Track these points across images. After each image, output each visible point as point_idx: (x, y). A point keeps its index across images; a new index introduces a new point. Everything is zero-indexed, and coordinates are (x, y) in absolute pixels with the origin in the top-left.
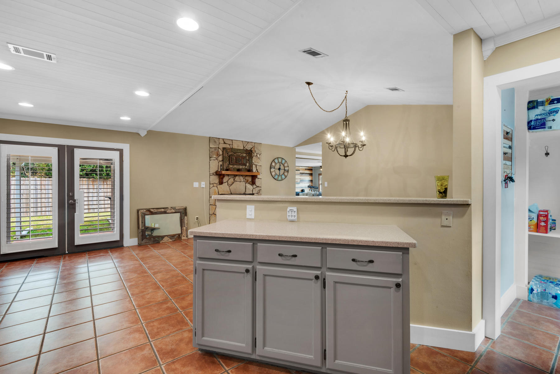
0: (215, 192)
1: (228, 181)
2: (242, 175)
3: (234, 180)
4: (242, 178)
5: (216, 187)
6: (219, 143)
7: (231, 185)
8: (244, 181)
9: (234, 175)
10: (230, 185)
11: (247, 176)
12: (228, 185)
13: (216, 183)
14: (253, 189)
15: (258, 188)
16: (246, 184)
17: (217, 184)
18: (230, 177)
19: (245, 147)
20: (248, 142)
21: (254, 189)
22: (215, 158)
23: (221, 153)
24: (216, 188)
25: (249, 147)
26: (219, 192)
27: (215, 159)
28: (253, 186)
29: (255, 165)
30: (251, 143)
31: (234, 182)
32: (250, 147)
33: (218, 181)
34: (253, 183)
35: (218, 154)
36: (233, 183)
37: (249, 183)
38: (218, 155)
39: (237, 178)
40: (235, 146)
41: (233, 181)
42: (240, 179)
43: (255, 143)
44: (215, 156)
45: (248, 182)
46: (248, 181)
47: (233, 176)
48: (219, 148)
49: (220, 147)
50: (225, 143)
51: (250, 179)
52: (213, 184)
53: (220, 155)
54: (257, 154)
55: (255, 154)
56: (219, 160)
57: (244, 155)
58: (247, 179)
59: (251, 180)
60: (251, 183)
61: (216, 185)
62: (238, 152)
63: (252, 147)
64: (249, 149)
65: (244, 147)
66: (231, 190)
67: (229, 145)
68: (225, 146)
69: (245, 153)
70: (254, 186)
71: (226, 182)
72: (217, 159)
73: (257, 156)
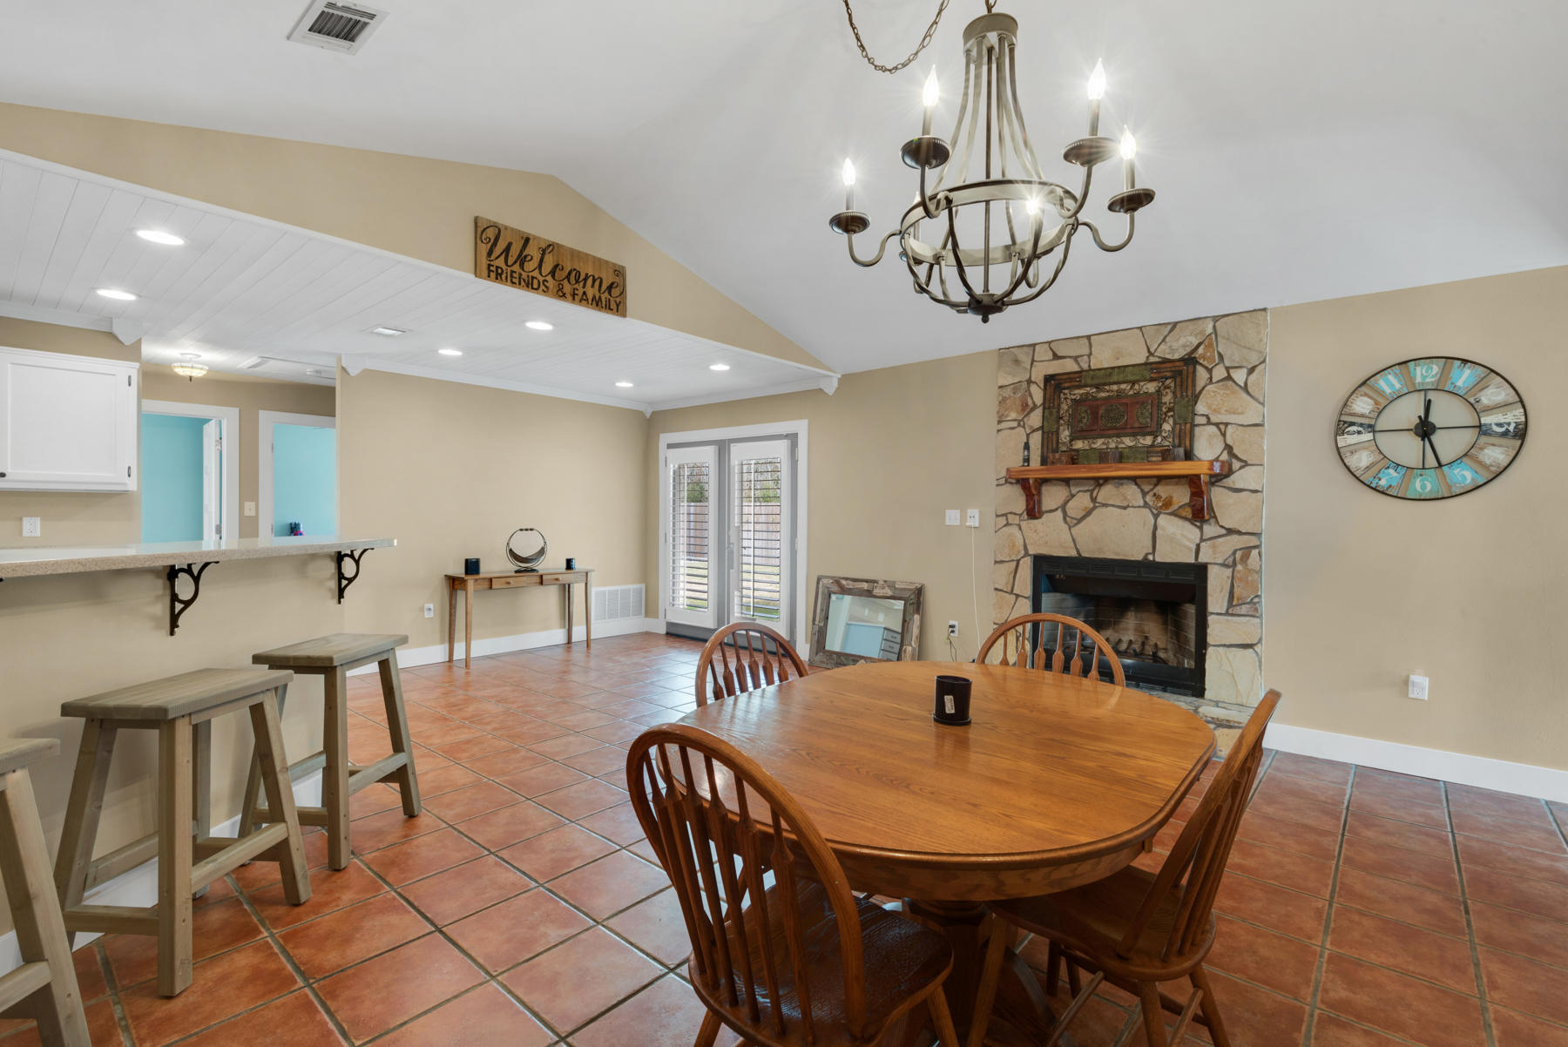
0: (1014, 546)
1: (1066, 502)
2: (1134, 479)
3: (1094, 500)
4: (1132, 492)
5: (1017, 529)
6: (1033, 361)
7: (1080, 521)
8: (1146, 505)
9: (1096, 479)
10: (1071, 522)
11: (1160, 479)
12: (1065, 519)
13: (1015, 514)
14: (1202, 540)
15: (1235, 537)
16: (1156, 517)
17: (1020, 515)
18: (1074, 490)
19: (1152, 350)
20: (1175, 325)
21: (1203, 544)
22: (1015, 420)
23: (1037, 395)
24: (1015, 530)
25: (1176, 348)
26: (1029, 547)
27: (1015, 424)
28: (1201, 528)
29: (1217, 425)
30: (1191, 326)
31: (1094, 508)
32: (1184, 346)
33: (1024, 507)
34: (1199, 513)
35: (1027, 405)
36: (1088, 513)
37: (1174, 514)
38: (1026, 409)
39: (1106, 494)
40: (1103, 358)
41: (1092, 505)
42: (1125, 499)
43: (1216, 319)
44: (1013, 415)
45: (1175, 507)
46: (1168, 503)
47: (1092, 482)
48: (1029, 382)
49: (1033, 379)
50: (1056, 357)
51: (1181, 496)
52: (1005, 515)
53: (1035, 407)
54: (1227, 369)
55: (1219, 373)
56: (1031, 427)
57: (1151, 387)
58: (1164, 496)
59: (1186, 499)
60: (1188, 513)
61: (1016, 520)
62: (1115, 378)
63: (1196, 342)
64: (1176, 356)
65: (1151, 354)
66: (1077, 539)
67: (1076, 358)
68: (1055, 368)
69: (1152, 380)
70: (1210, 530)
71: (1057, 509)
72: (1021, 423)
73: (1229, 378)
